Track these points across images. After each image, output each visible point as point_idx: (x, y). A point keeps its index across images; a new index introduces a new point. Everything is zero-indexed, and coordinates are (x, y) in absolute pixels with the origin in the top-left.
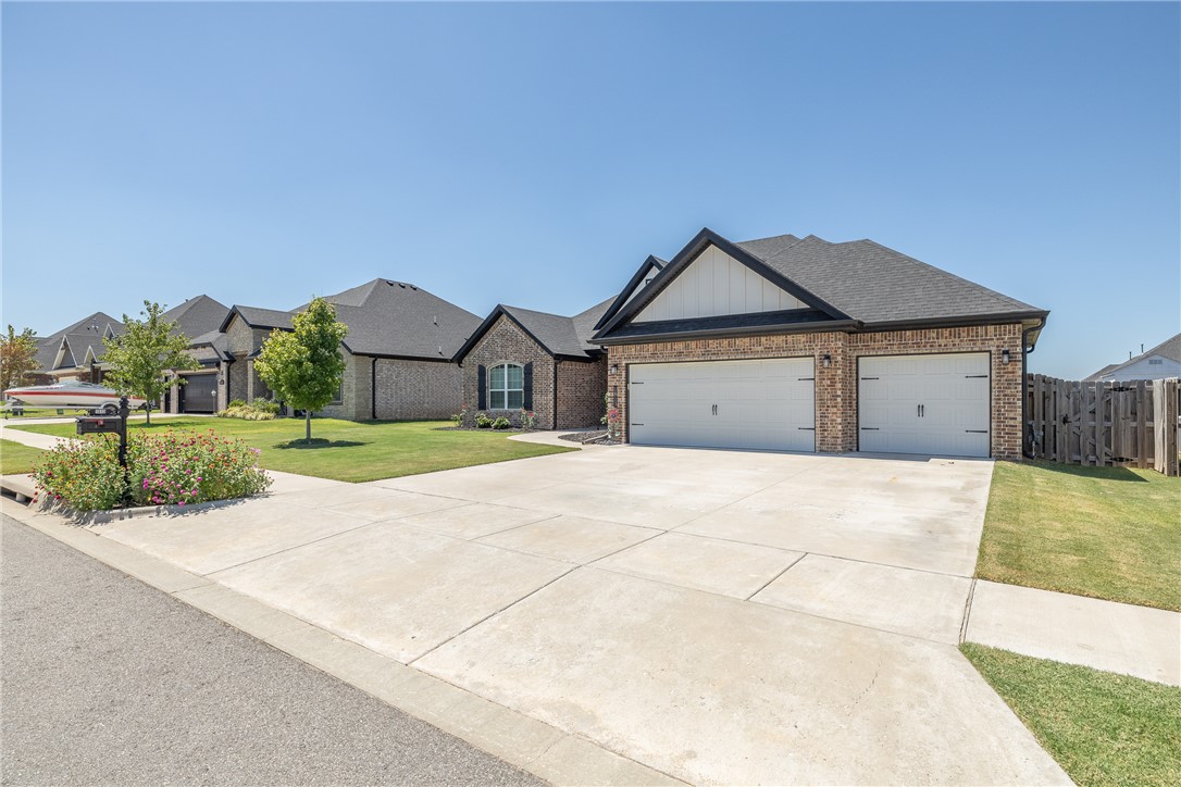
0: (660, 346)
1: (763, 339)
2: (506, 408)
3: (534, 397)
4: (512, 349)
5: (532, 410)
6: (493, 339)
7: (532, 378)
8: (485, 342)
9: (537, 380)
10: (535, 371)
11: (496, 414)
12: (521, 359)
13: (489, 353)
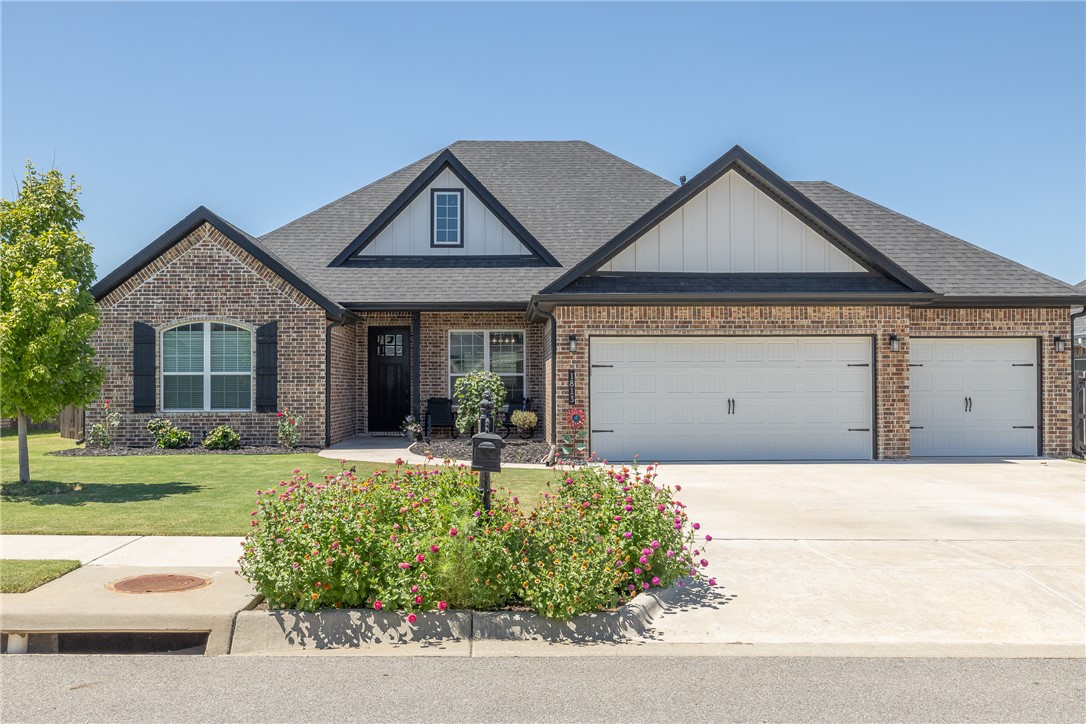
0: (652, 311)
1: (810, 310)
2: (207, 407)
3: (281, 387)
4: (225, 295)
5: (276, 411)
6: (174, 272)
7: (277, 351)
8: (152, 278)
9: (289, 355)
10: (283, 339)
11: (183, 420)
12: (248, 314)
13: (163, 299)
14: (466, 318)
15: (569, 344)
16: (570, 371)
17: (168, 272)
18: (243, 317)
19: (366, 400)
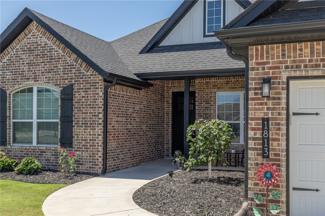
2: (34, 143)
3: (76, 130)
4: (44, 67)
5: (72, 148)
6: (17, 54)
7: (73, 105)
8: (6, 59)
9: (80, 108)
10: (77, 96)
11: (21, 151)
12: (56, 80)
13: (11, 72)
14: (227, 83)
15: (261, 89)
16: (263, 119)
17: (14, 54)
18: (53, 83)
19: (170, 137)
